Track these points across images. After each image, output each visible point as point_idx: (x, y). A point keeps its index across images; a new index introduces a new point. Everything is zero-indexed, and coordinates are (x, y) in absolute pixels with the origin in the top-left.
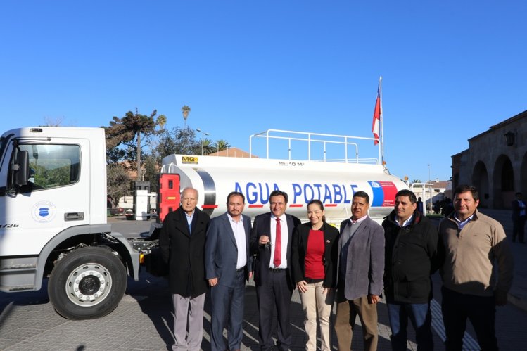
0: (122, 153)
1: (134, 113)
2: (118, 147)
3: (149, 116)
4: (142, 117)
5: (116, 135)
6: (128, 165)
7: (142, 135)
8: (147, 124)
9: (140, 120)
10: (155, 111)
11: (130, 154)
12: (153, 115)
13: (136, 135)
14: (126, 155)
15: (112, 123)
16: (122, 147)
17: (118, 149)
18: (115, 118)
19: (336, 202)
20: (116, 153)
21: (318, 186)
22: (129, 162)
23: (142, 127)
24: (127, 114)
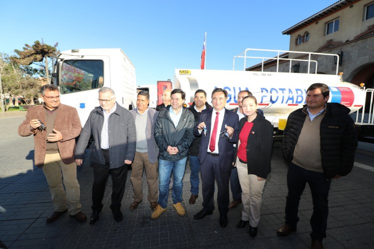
0: (36, 70)
1: (41, 42)
2: (31, 65)
3: (53, 46)
4: (47, 46)
5: (29, 56)
6: (41, 78)
7: (48, 58)
8: (51, 51)
9: (45, 47)
10: (57, 43)
11: (42, 71)
12: (56, 46)
13: (44, 58)
14: (38, 72)
15: (24, 48)
16: (34, 66)
17: (32, 68)
18: (26, 45)
19: (297, 102)
20: (31, 70)
21: (283, 90)
22: (42, 76)
23: (48, 53)
24: (35, 42)
